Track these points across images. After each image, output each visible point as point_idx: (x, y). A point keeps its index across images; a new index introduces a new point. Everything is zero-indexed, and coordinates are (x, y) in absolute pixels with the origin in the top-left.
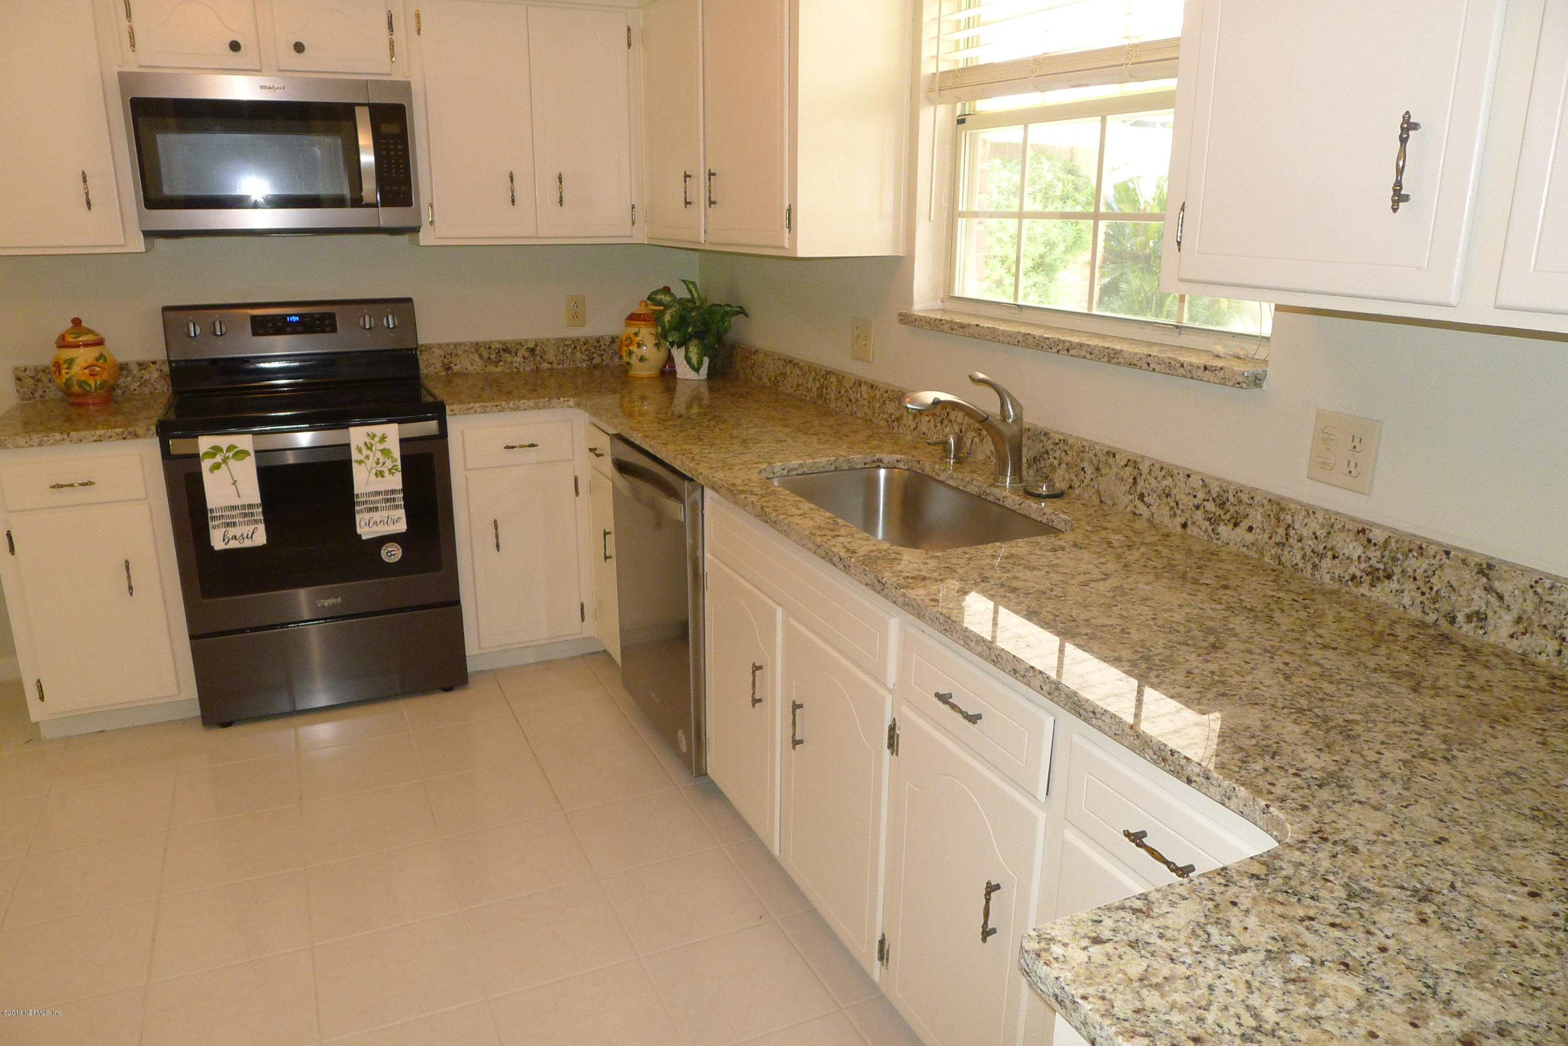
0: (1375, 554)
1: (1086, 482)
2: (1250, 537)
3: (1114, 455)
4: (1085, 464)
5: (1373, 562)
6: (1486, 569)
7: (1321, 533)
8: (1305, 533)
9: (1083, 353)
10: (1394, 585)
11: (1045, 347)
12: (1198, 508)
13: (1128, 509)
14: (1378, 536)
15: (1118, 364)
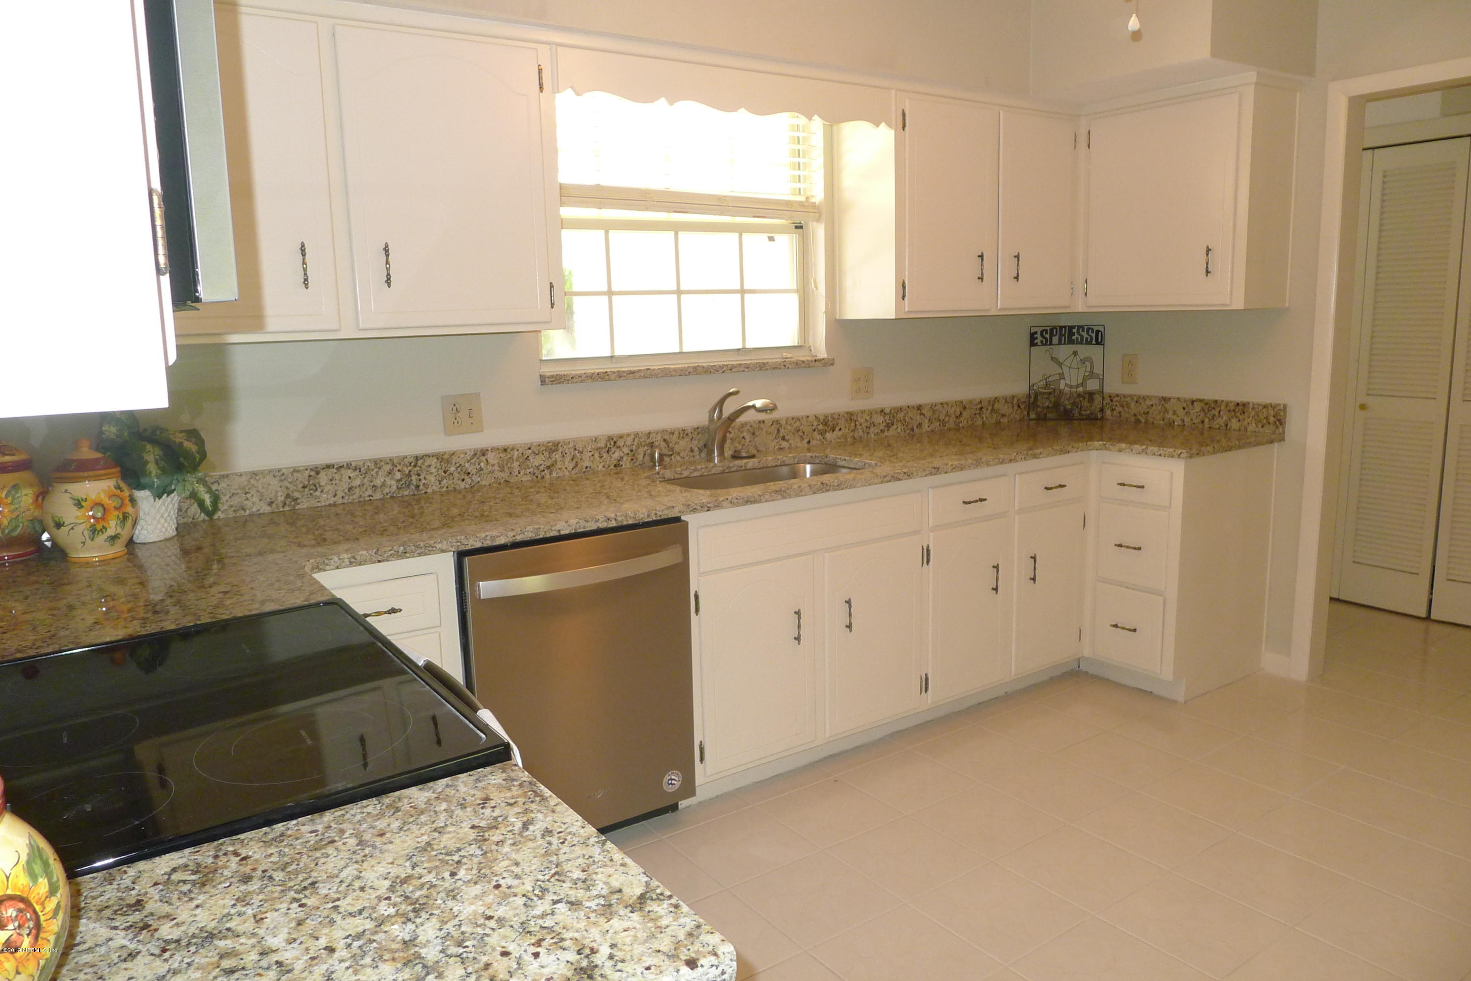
0: (887, 418)
1: (746, 444)
2: (840, 433)
3: (764, 422)
4: (745, 434)
5: (887, 421)
6: (919, 408)
7: (868, 418)
8: (862, 421)
9: (742, 369)
10: (895, 427)
11: (712, 371)
12: (814, 430)
13: (776, 448)
14: (887, 411)
15: (767, 369)
